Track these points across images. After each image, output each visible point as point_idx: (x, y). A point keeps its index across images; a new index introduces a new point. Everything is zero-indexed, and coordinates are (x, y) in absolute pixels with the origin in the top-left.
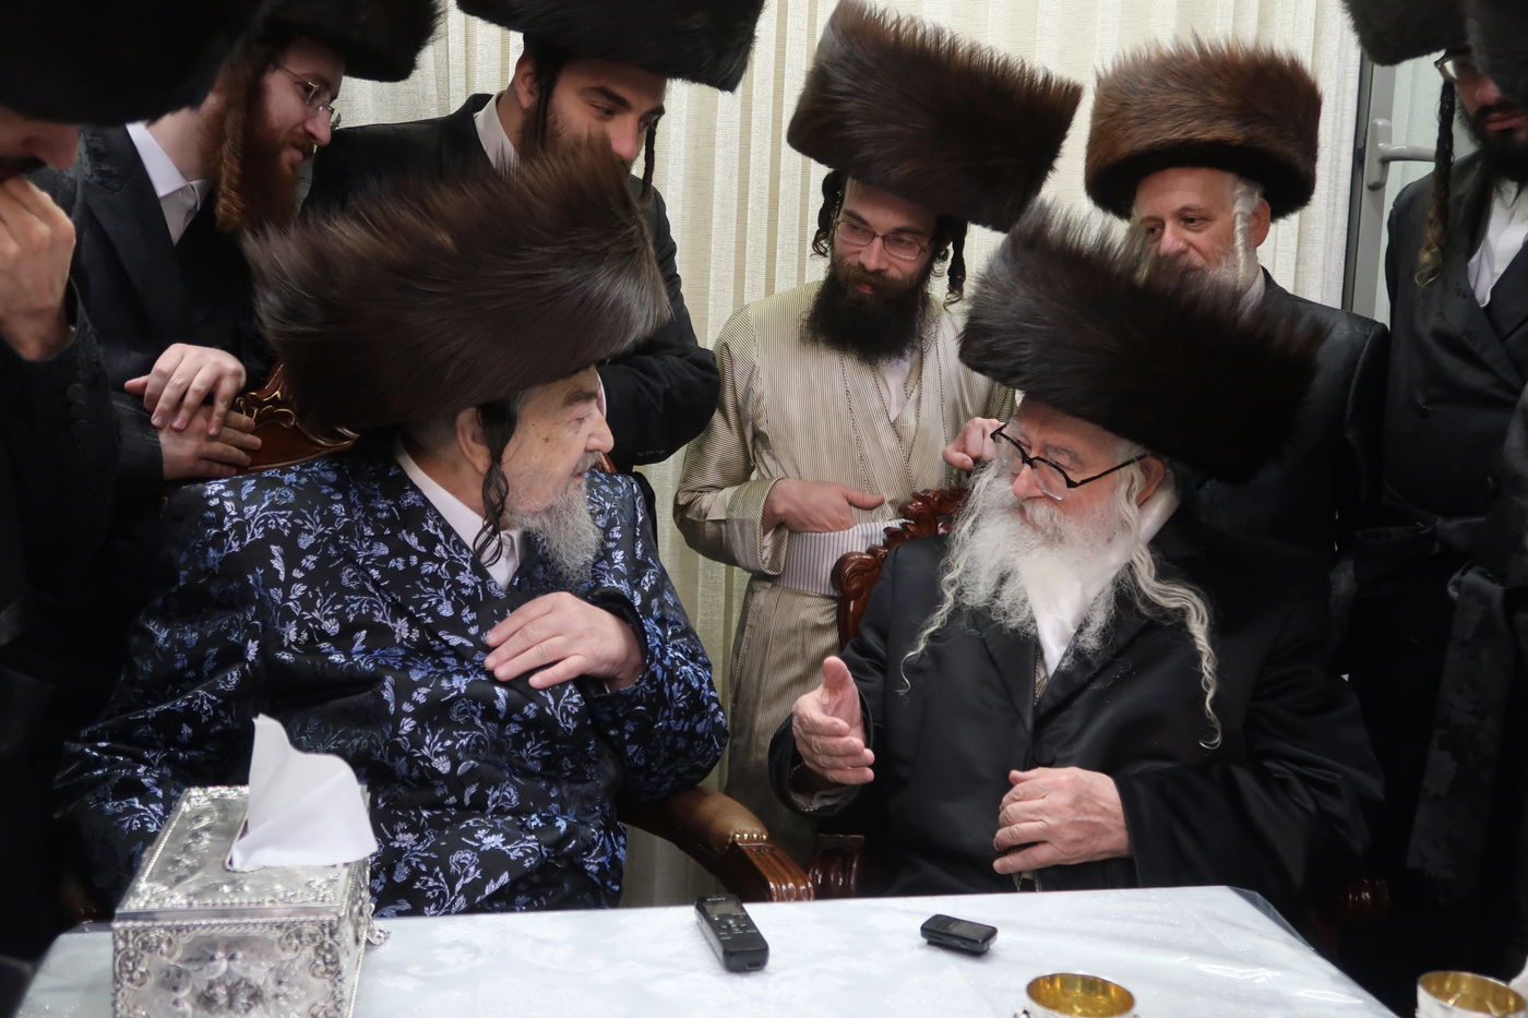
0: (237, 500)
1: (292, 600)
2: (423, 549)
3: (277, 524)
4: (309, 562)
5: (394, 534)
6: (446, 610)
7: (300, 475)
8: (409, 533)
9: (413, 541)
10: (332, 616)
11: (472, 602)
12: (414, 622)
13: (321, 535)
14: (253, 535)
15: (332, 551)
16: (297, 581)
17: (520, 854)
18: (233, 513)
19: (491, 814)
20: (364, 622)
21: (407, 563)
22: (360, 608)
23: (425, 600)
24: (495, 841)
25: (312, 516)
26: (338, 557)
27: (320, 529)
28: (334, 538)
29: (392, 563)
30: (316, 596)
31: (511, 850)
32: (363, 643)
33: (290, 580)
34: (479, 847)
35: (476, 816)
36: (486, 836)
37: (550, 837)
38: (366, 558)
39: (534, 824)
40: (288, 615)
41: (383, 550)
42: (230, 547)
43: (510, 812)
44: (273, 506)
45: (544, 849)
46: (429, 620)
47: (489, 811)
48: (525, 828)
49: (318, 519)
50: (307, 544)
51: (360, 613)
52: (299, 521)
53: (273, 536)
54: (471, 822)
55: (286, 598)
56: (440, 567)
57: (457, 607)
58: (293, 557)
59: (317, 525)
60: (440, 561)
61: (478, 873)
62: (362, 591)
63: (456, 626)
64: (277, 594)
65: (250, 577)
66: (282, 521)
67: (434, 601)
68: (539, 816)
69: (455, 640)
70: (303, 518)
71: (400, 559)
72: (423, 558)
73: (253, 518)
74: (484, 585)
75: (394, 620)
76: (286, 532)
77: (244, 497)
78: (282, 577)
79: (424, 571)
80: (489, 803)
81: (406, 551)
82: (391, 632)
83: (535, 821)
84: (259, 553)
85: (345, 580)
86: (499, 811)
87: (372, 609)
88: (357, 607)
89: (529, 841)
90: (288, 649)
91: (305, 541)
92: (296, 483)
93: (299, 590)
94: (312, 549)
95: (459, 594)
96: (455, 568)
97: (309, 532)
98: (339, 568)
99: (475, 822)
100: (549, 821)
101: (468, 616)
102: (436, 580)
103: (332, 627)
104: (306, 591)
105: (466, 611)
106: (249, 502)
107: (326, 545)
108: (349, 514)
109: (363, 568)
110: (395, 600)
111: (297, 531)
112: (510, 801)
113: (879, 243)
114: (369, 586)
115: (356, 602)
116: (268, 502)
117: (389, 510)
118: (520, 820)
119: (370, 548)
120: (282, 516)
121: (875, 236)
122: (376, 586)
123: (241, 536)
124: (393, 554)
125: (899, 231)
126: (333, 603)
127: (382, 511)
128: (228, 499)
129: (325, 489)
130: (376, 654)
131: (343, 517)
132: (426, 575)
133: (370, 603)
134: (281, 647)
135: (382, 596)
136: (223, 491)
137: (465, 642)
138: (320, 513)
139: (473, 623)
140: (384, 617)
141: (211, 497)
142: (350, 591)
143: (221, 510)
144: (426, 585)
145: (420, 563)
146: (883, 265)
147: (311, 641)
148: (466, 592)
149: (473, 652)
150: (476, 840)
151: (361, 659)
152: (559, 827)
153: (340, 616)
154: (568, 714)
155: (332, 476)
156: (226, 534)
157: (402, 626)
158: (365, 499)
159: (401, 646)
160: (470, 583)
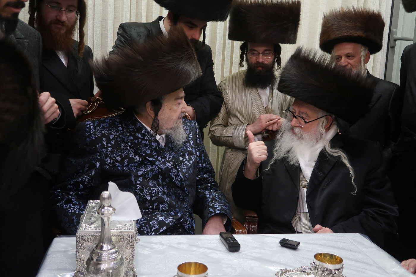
0: (94, 126)
1: (108, 152)
2: (142, 138)
3: (104, 132)
4: (113, 142)
5: (135, 134)
6: (148, 152)
7: (110, 120)
8: (138, 134)
9: (139, 136)
10: (118, 156)
11: (155, 150)
12: (140, 156)
13: (116, 135)
14: (98, 135)
15: (119, 139)
17: (169, 222)
18: (93, 129)
20: (127, 157)
21: (138, 141)
22: (126, 153)
23: (143, 150)
24: (162, 218)
25: (113, 130)
26: (120, 141)
27: (115, 134)
28: (119, 136)
29: (134, 141)
30: (114, 151)
31: (167, 221)
32: (127, 163)
33: (108, 147)
34: (158, 220)
36: (160, 217)
37: (177, 218)
38: (127, 140)
39: (172, 214)
40: (107, 156)
41: (132, 138)
42: (92, 138)
43: (166, 211)
45: (175, 221)
46: (144, 154)
47: (160, 210)
48: (170, 215)
49: (115, 131)
50: (112, 138)
51: (126, 155)
52: (110, 132)
53: (103, 135)
54: (156, 213)
55: (106, 151)
56: (147, 142)
57: (151, 151)
58: (108, 141)
59: (115, 133)
60: (147, 140)
61: (158, 226)
62: (127, 149)
63: (151, 155)
64: (104, 150)
65: (97, 146)
66: (105, 131)
67: (145, 150)
69: (151, 159)
70: (111, 130)
71: (136, 140)
72: (142, 140)
73: (98, 130)
74: (158, 145)
75: (135, 156)
76: (107, 134)
77: (96, 125)
78: (106, 146)
79: (142, 143)
80: (160, 208)
81: (138, 138)
82: (134, 159)
83: (172, 213)
85: (122, 147)
86: (163, 210)
87: (129, 153)
88: (125, 153)
89: (171, 219)
90: (108, 165)
91: (111, 137)
92: (109, 122)
93: (110, 149)
94: (113, 139)
95: (152, 148)
96: (150, 142)
97: (113, 134)
98: (121, 144)
99: (157, 213)
100: (176, 214)
102: (146, 145)
103: (119, 159)
104: (112, 150)
105: (154, 152)
106: (97, 127)
107: (117, 138)
108: (123, 130)
109: (127, 143)
110: (135, 150)
111: (109, 134)
112: (166, 208)
113: (261, 55)
114: (128, 148)
115: (125, 152)
116: (102, 127)
117: (133, 128)
118: (169, 213)
119: (128, 138)
120: (105, 130)
121: (259, 53)
122: (130, 147)
123: (95, 135)
124: (134, 139)
125: (265, 50)
126: (119, 152)
127: (131, 129)
128: (92, 125)
129: (117, 124)
130: (130, 166)
131: (121, 131)
132: (143, 144)
133: (128, 152)
134: (106, 164)
135: (132, 150)
136: (90, 123)
137: (154, 159)
138: (115, 129)
139: (155, 155)
140: (132, 156)
141: (87, 125)
142: (123, 149)
143: (90, 128)
144: (143, 146)
145: (141, 141)
146: (263, 61)
147: (113, 162)
148: (153, 147)
149: (156, 161)
150: (157, 218)
151: (126, 168)
152: (179, 215)
153: (121, 156)
154: (178, 181)
155: (118, 120)
156: (91, 135)
157: (137, 157)
158: (127, 126)
159: (137, 163)
160: (154, 145)
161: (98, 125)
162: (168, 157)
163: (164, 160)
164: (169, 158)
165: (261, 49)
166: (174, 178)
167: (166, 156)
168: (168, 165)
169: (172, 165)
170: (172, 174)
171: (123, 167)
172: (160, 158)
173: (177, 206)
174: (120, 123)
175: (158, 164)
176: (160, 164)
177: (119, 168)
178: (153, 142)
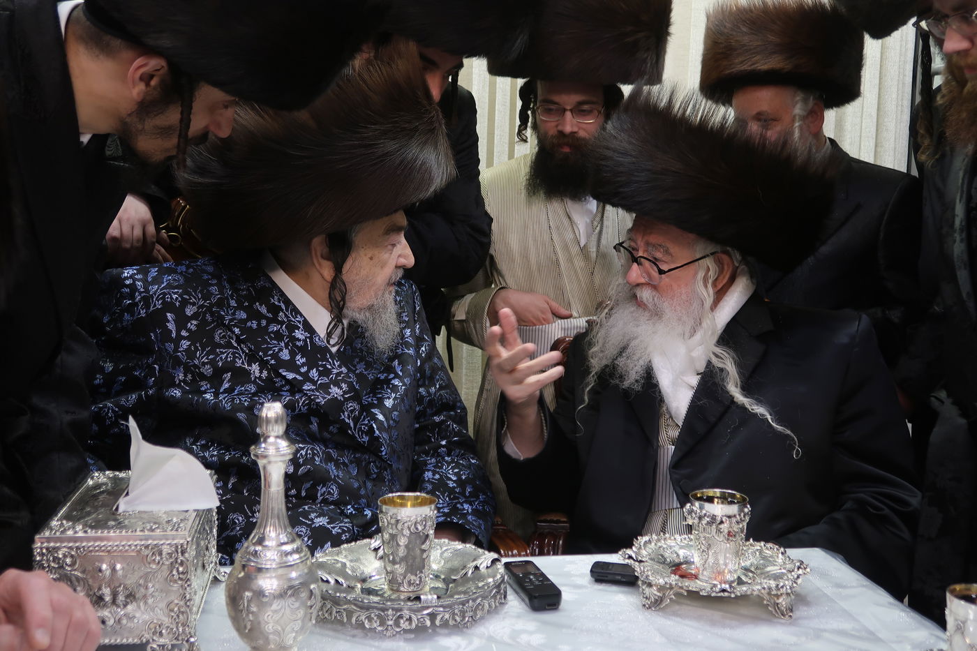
0: (145, 281)
1: (180, 352)
2: (270, 315)
3: (172, 298)
4: (193, 325)
5: (251, 306)
6: (285, 355)
7: (188, 267)
8: (261, 305)
9: (263, 310)
10: (207, 363)
11: (303, 350)
12: (263, 365)
13: (202, 306)
14: (155, 305)
15: (208, 317)
16: (184, 338)
17: (339, 531)
18: (142, 290)
19: (320, 503)
20: (230, 367)
21: (259, 325)
22: (226, 357)
23: (270, 349)
24: (321, 521)
25: (196, 293)
26: (213, 321)
27: (201, 302)
28: (209, 309)
29: (249, 324)
30: (197, 349)
31: (334, 528)
32: (229, 381)
33: (180, 338)
34: (312, 524)
35: (311, 504)
36: (316, 517)
37: (360, 521)
38: (231, 320)
41: (243, 315)
42: (139, 313)
43: (333, 503)
44: (169, 286)
45: (355, 529)
46: (273, 362)
47: (319, 501)
49: (200, 296)
50: (192, 313)
51: (226, 361)
52: (187, 297)
53: (168, 306)
54: (306, 508)
55: (176, 350)
56: (281, 327)
57: (293, 354)
58: (182, 321)
59: (199, 300)
60: (282, 323)
61: (310, 541)
62: (229, 345)
63: (291, 366)
64: (170, 347)
65: (152, 334)
66: (175, 296)
67: (276, 349)
68: (353, 507)
69: (290, 376)
70: (190, 294)
71: (254, 322)
72: (270, 321)
73: (155, 293)
74: (311, 338)
75: (250, 365)
76: (178, 304)
77: (150, 279)
78: (174, 335)
79: (270, 330)
80: (319, 495)
81: (258, 316)
82: (248, 373)
83: (350, 510)
84: (157, 319)
85: (217, 338)
86: (325, 501)
87: (235, 357)
88: (225, 356)
90: (179, 386)
91: (189, 311)
92: (185, 272)
94: (195, 316)
95: (294, 345)
96: (292, 328)
97: (194, 304)
98: (213, 330)
99: (309, 508)
100: (359, 511)
101: (300, 360)
102: (278, 336)
103: (207, 370)
104: (190, 346)
105: (298, 357)
106: (153, 283)
107: (205, 313)
109: (229, 328)
110: (250, 350)
111: (185, 303)
112: (333, 495)
113: (568, 114)
114: (233, 342)
115: (223, 353)
116: (165, 284)
117: (248, 290)
118: (340, 509)
119: (234, 314)
120: (175, 293)
121: (565, 110)
122: (239, 341)
123: (147, 306)
124: (249, 319)
125: (581, 103)
126: (208, 354)
127: (243, 290)
128: (139, 280)
129: (206, 277)
130: (236, 392)
131: (217, 295)
132: (272, 332)
133: (234, 354)
135: (242, 349)
136: (135, 274)
137: (297, 377)
138: (201, 292)
139: (303, 365)
140: (243, 363)
141: (127, 278)
142: (220, 346)
143: (133, 287)
144: (271, 339)
145: (268, 325)
146: (575, 129)
147: (194, 380)
148: (299, 344)
149: (303, 383)
150: (309, 520)
151: (224, 399)
152: (367, 515)
153: (213, 363)
154: (363, 432)
155: (210, 269)
156: (136, 304)
157: (255, 368)
158: (232, 283)
159: (254, 382)
160: (302, 337)
161: (156, 280)
162: (335, 371)
163: (325, 380)
164: (338, 374)
165: (569, 100)
166: (352, 425)
167: (330, 367)
168: (335, 391)
169: (345, 393)
170: (344, 416)
171: (216, 395)
172: (314, 373)
173: (363, 492)
174: (214, 276)
175: (309, 390)
176: (313, 390)
177: (208, 396)
178: (298, 328)
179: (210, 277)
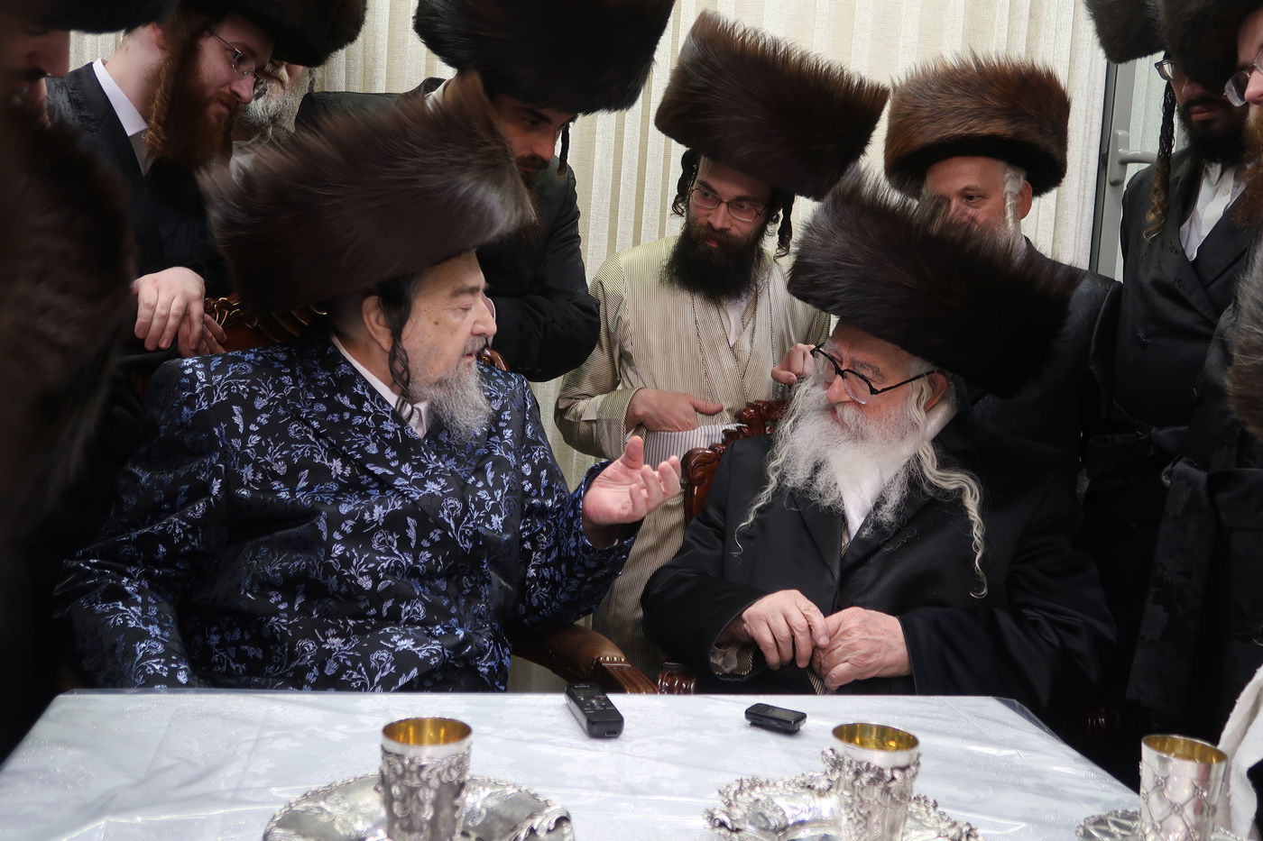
0: (207, 370)
1: (249, 448)
2: (354, 407)
3: (238, 389)
4: (263, 419)
5: (331, 398)
6: (372, 449)
7: (256, 355)
8: (342, 396)
9: (346, 401)
10: (280, 460)
11: (393, 443)
12: (346, 460)
13: (273, 399)
14: (219, 398)
15: (281, 411)
16: (254, 433)
17: (427, 654)
18: (204, 380)
19: (405, 624)
20: (306, 463)
21: (341, 417)
22: (303, 453)
23: (355, 443)
24: (407, 644)
25: (266, 384)
26: (286, 415)
27: (272, 395)
28: (282, 402)
29: (330, 418)
30: (269, 445)
31: (420, 651)
32: (306, 480)
33: (248, 432)
34: (394, 648)
35: (392, 625)
36: (400, 640)
37: (451, 642)
38: (308, 414)
39: (438, 632)
40: (245, 460)
41: (323, 408)
42: (200, 406)
43: (419, 623)
44: (235, 376)
45: (446, 651)
46: (358, 456)
47: (402, 621)
48: (430, 634)
49: (271, 387)
50: (261, 406)
51: (303, 457)
52: (255, 388)
53: (234, 398)
54: (388, 629)
55: (244, 446)
56: (367, 419)
57: (381, 448)
58: (250, 415)
59: (270, 391)
60: (367, 414)
61: (393, 668)
62: (306, 440)
63: (380, 460)
64: (236, 443)
65: (216, 430)
66: (242, 387)
67: (362, 443)
68: (442, 627)
69: (379, 471)
70: (259, 385)
71: (335, 415)
72: (353, 413)
73: (219, 384)
74: (402, 430)
75: (330, 460)
77: (212, 369)
78: (241, 430)
79: (355, 423)
80: (403, 615)
81: (341, 408)
82: (328, 470)
83: (439, 630)
84: (223, 411)
85: (292, 433)
86: (410, 622)
87: (312, 453)
88: (301, 451)
89: (434, 645)
90: (247, 487)
91: (260, 403)
92: (254, 360)
93: (254, 439)
94: (265, 409)
95: (383, 438)
96: (379, 419)
97: (264, 396)
98: (287, 424)
99: (391, 630)
100: (451, 631)
101: (389, 453)
102: (364, 429)
103: (281, 468)
104: (260, 441)
105: (388, 451)
106: (216, 373)
107: (277, 407)
108: (295, 383)
109: (306, 422)
110: (331, 444)
111: (253, 395)
112: (419, 614)
114: (311, 437)
115: (300, 448)
116: (231, 373)
117: (327, 380)
118: (427, 629)
119: (312, 407)
120: (242, 384)
122: (317, 434)
123: (209, 398)
124: (330, 411)
126: (281, 449)
127: (321, 381)
128: (200, 369)
129: (277, 365)
130: (315, 490)
131: (291, 386)
132: (356, 425)
133: (311, 449)
134: (241, 486)
135: (321, 444)
136: (196, 363)
137: (387, 471)
138: (272, 382)
139: (394, 459)
140: (322, 459)
141: (186, 368)
142: (296, 441)
143: (193, 378)
144: (356, 432)
145: (351, 417)
147: (265, 480)
148: (388, 436)
149: (394, 478)
150: (392, 643)
151: (303, 496)
152: (458, 635)
153: (287, 459)
154: (466, 536)
155: (282, 357)
156: (197, 396)
157: (337, 464)
158: (308, 372)
159: (336, 480)
160: (390, 429)
161: (219, 370)
162: (431, 466)
163: (421, 475)
164: (435, 469)
165: (727, 190)
166: (453, 526)
167: (425, 462)
168: (432, 487)
169: (444, 488)
170: (444, 515)
171: (293, 492)
172: (406, 469)
173: (453, 610)
174: (287, 364)
175: (401, 486)
176: (406, 486)
177: (283, 495)
178: (387, 419)
179: (282, 366)
